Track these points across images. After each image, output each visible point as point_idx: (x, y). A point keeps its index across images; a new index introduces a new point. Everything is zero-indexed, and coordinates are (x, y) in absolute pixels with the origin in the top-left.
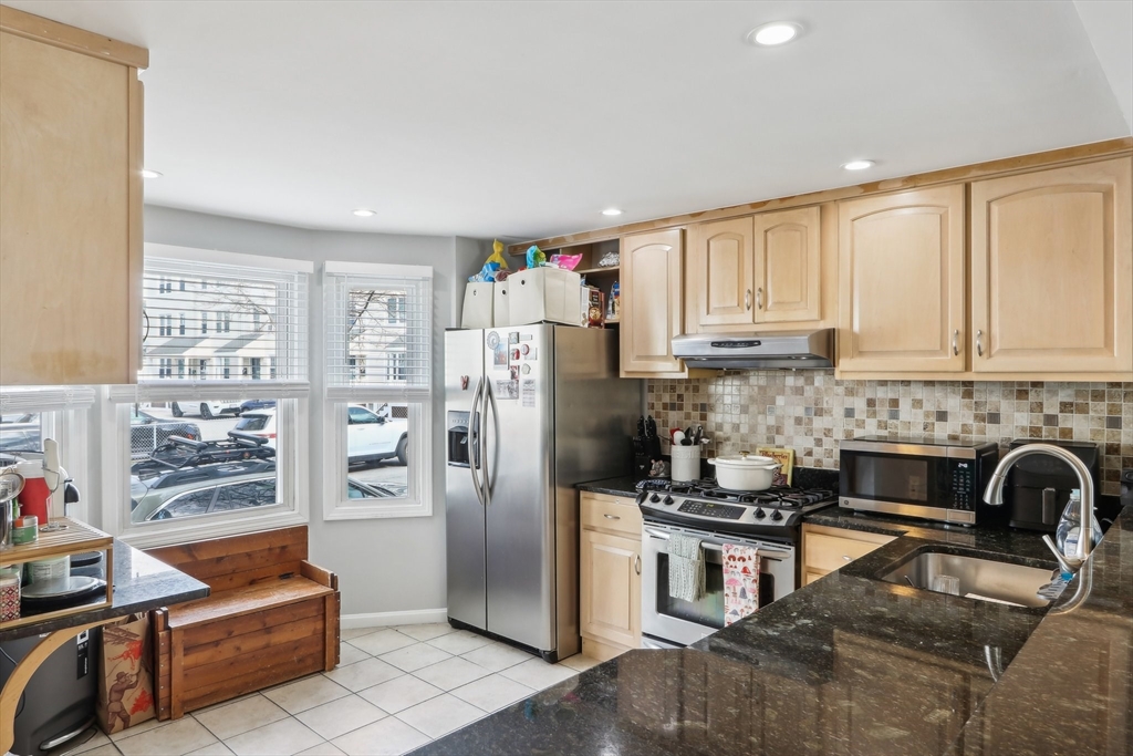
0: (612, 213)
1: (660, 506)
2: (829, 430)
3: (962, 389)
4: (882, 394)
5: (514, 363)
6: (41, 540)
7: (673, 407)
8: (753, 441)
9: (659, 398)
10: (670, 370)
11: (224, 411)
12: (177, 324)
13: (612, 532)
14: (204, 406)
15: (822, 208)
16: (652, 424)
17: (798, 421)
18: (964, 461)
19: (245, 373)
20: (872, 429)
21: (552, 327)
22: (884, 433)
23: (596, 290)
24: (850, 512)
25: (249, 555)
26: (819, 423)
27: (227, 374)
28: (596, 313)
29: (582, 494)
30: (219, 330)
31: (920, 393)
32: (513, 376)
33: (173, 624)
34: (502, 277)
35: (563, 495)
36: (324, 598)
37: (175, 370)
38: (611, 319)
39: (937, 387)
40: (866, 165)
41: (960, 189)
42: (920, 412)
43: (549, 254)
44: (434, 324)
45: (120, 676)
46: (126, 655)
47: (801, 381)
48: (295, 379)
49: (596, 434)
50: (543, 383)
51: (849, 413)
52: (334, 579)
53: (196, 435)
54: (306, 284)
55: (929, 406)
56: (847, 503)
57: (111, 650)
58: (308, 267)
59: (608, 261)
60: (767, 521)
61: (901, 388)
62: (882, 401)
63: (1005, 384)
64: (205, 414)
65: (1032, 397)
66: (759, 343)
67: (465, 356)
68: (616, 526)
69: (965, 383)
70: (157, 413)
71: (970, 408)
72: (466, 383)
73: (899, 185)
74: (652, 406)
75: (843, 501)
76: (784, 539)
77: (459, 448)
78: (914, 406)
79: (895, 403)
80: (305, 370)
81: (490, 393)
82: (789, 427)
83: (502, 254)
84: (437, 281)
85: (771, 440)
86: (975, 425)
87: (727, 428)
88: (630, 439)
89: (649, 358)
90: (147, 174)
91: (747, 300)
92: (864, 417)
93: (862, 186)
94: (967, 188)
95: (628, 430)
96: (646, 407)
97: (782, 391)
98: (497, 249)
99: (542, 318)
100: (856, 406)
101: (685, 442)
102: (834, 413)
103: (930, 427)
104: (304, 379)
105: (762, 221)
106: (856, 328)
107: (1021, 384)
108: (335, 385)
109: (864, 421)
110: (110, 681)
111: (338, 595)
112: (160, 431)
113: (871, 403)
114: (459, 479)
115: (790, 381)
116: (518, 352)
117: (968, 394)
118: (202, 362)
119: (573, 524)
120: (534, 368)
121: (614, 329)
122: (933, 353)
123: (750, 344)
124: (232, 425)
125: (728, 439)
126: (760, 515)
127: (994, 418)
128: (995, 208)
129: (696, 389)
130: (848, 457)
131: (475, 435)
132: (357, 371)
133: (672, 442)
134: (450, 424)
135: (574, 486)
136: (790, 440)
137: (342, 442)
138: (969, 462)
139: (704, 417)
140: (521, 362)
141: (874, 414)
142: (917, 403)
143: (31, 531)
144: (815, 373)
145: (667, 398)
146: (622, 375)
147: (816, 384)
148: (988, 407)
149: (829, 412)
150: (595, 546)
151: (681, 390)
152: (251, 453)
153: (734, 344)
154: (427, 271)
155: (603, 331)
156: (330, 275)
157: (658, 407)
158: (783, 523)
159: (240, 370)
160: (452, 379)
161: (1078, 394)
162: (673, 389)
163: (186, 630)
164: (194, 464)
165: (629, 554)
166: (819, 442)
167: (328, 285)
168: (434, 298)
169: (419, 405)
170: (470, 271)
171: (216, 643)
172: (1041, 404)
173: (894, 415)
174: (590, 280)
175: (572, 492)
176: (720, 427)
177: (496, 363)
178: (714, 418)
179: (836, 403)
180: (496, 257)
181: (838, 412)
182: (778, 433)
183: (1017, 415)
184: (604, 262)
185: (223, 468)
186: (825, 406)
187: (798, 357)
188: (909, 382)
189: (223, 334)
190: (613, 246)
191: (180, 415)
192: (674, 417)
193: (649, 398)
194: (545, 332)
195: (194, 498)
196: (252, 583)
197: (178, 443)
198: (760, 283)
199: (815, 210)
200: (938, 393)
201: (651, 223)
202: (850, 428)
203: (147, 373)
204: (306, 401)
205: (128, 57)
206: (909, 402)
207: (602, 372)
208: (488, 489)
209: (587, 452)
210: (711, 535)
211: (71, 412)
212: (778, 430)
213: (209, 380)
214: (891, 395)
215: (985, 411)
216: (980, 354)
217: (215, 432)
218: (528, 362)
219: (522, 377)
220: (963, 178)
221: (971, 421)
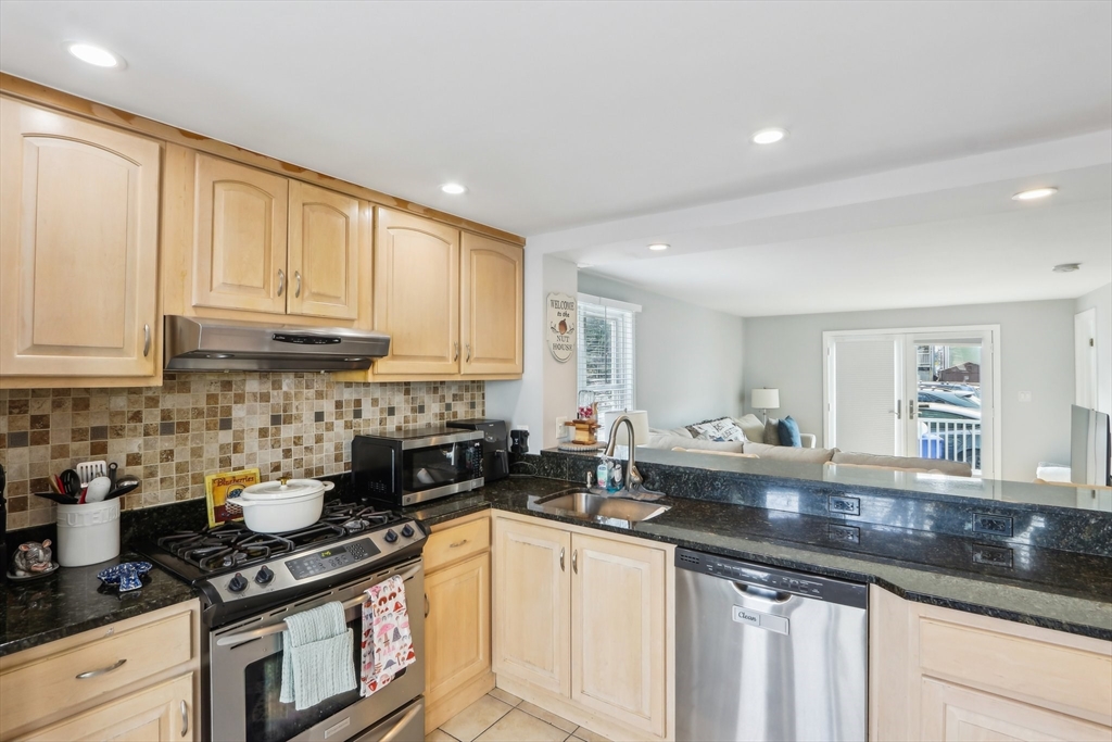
2: (299, 438)
3: (403, 388)
4: (349, 395)
17: (263, 433)
20: (340, 430)
26: (287, 432)
31: (377, 393)
39: (388, 387)
42: (377, 409)
47: (267, 387)
51: (319, 417)
55: (383, 404)
56: (414, 498)
61: (363, 389)
62: (348, 402)
65: (440, 392)
66: (340, 341)
71: (408, 403)
75: (407, 499)
78: (372, 405)
79: (358, 402)
82: (251, 443)
92: (333, 419)
97: (240, 399)
100: (325, 410)
102: (304, 418)
103: (384, 422)
105: (299, 190)
107: (435, 382)
113: (339, 405)
115: (252, 385)
117: (407, 392)
127: (422, 409)
136: (251, 458)
139: (100, 449)
141: (341, 415)
142: (375, 402)
144: (283, 376)
147: (285, 388)
148: (418, 401)
149: (299, 418)
161: (460, 388)
162: (18, 406)
165: (156, 713)
166: (287, 453)
172: (444, 396)
173: (358, 414)
179: (305, 407)
181: (309, 417)
182: (235, 451)
183: (433, 405)
186: (294, 412)
192: (21, 457)
200: (389, 392)
202: (320, 433)
206: (369, 401)
212: (237, 448)
214: (355, 397)
215: (417, 404)
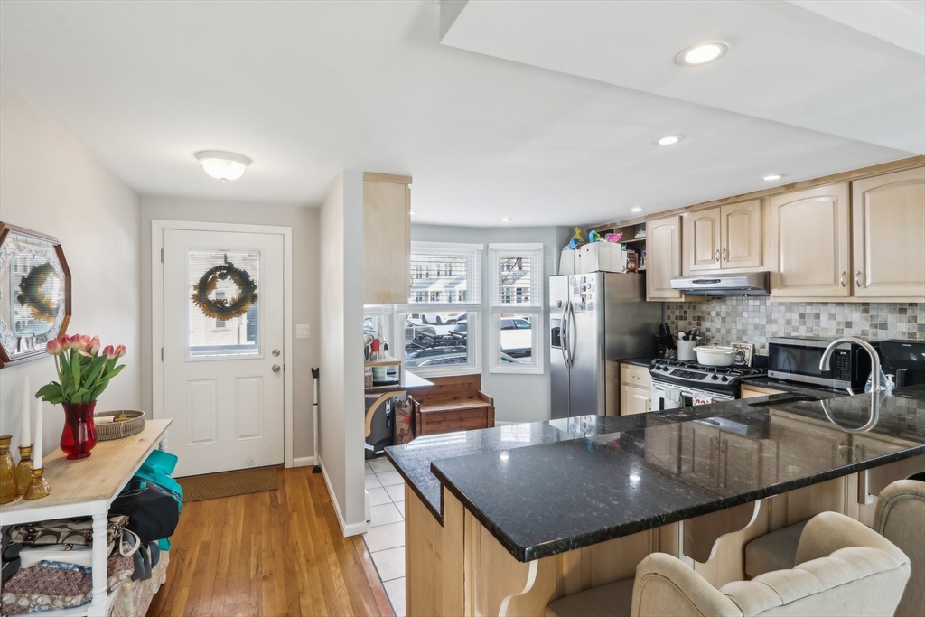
0: (637, 210)
1: (661, 372)
2: (776, 333)
3: (862, 308)
4: (809, 310)
5: (583, 293)
6: (378, 361)
7: (681, 318)
8: (729, 339)
9: (673, 313)
10: (673, 296)
11: (449, 321)
12: (425, 272)
13: (637, 386)
14: (438, 318)
15: (762, 200)
16: (668, 328)
17: (756, 327)
18: (844, 351)
19: (460, 299)
20: (802, 332)
21: (603, 274)
22: (811, 335)
23: (633, 252)
24: (776, 380)
25: (454, 385)
26: (769, 329)
27: (450, 300)
28: (631, 265)
29: (622, 365)
30: (446, 275)
31: (833, 310)
32: (583, 299)
33: (421, 411)
34: (578, 248)
35: (610, 366)
36: (487, 408)
37: (424, 298)
38: (642, 268)
39: (845, 305)
40: (778, 177)
41: (845, 186)
42: (834, 322)
43: (603, 234)
44: (544, 273)
45: (402, 430)
46: (404, 421)
47: (758, 303)
48: (475, 302)
49: (634, 333)
50: (598, 304)
51: (788, 322)
52: (492, 400)
53: (434, 332)
54: (480, 256)
55: (840, 318)
56: (772, 374)
57: (399, 418)
58: (481, 247)
59: (640, 235)
60: (719, 382)
61: (822, 308)
62: (810, 314)
63: (891, 304)
64: (439, 322)
65: (909, 312)
66: (720, 281)
67: (560, 290)
68: (639, 383)
69: (863, 304)
70: (416, 321)
71: (867, 319)
72: (560, 304)
73: (808, 185)
74: (669, 318)
75: (770, 373)
76: (729, 392)
77: (557, 338)
78: (830, 318)
79: (817, 316)
80: (480, 298)
81: (572, 309)
82: (750, 331)
83: (581, 234)
84: (546, 251)
85: (739, 338)
86: (871, 331)
87: (713, 331)
88: (654, 336)
89: (662, 289)
90: (412, 213)
91: (717, 255)
92: (797, 324)
93: (785, 186)
94: (851, 184)
95: (654, 331)
96: (666, 318)
97: (746, 309)
98: (578, 232)
99: (597, 269)
100: (792, 318)
101: (686, 338)
102: (779, 322)
103: (841, 331)
104: (479, 302)
105: (726, 209)
106: (782, 270)
107: (901, 304)
108: (495, 305)
109: (797, 328)
110: (398, 431)
111: (494, 408)
112: (416, 331)
113: (802, 316)
114: (557, 356)
115: (751, 302)
116: (585, 288)
117: (866, 311)
118: (437, 293)
119: (617, 381)
120: (593, 296)
121: (643, 273)
122: (828, 285)
123: (715, 281)
124: (453, 328)
125: (713, 337)
126: (715, 378)
127: (884, 326)
128: (867, 196)
129: (695, 308)
130: (774, 348)
131: (564, 332)
132: (523, 298)
133: (677, 338)
134: (553, 325)
135: (617, 361)
136: (751, 339)
137: (498, 339)
138: (847, 351)
139: (699, 324)
140: (588, 292)
141: (804, 323)
142: (832, 317)
143: (376, 357)
145: (677, 313)
146: (648, 300)
147: (768, 305)
148: (879, 319)
149: (775, 322)
150: (628, 394)
151: (686, 308)
152: (460, 342)
153: (706, 281)
154: (540, 246)
155: (637, 275)
156: (492, 250)
157: (673, 318)
158: (727, 383)
159: (457, 298)
160: (553, 303)
162: (681, 307)
163: (428, 414)
164: (432, 347)
165: (646, 398)
167: (491, 255)
168: (544, 259)
169: (537, 316)
170: (563, 244)
171: (439, 422)
172: (916, 317)
173: (817, 324)
174: (629, 246)
175: (616, 364)
176: (708, 330)
177: (575, 293)
178: (706, 325)
179: (780, 315)
180: (577, 236)
181: (782, 322)
182: (743, 334)
183: (899, 324)
184: (638, 236)
185: (446, 348)
186: (773, 318)
187: (745, 289)
188: (827, 303)
189: (448, 277)
190: (642, 227)
191: (427, 323)
192: (682, 324)
193: (668, 313)
194: (599, 277)
195: (432, 364)
196: (455, 399)
197: (424, 336)
198: (724, 246)
199: (757, 202)
200: (846, 310)
201: (663, 213)
202: (789, 331)
203: (412, 301)
204: (481, 313)
205: (405, 180)
206: (827, 316)
207: (636, 298)
208: (571, 361)
209: (630, 342)
210: (689, 389)
211: (383, 316)
212: (744, 332)
213: (440, 302)
214: (815, 311)
215: (876, 321)
216: (859, 286)
217: (442, 331)
218: (591, 293)
219: (588, 301)
220: (848, 180)
221: (867, 328)
